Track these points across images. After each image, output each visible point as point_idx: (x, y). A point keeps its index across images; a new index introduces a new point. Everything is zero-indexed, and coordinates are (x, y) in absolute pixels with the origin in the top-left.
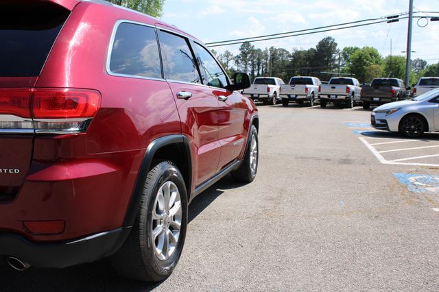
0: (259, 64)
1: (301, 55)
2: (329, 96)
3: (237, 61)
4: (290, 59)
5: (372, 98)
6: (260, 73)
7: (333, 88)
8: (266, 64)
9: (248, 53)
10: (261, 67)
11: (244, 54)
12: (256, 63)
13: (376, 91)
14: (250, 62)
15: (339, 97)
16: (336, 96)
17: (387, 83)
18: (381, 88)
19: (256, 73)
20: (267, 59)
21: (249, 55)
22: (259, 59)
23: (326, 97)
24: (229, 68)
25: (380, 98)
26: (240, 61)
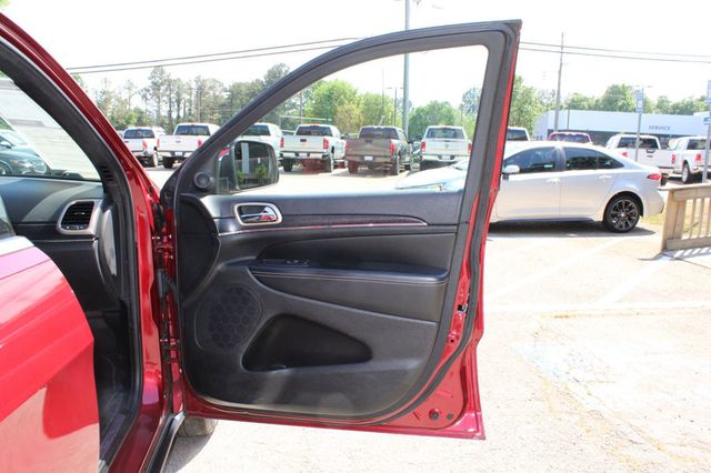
0: (178, 102)
1: (243, 88)
2: (297, 154)
3: (144, 97)
4: (226, 95)
5: (362, 157)
6: (182, 114)
7: (303, 141)
8: (190, 101)
9: (162, 84)
10: (182, 105)
11: (156, 86)
12: (174, 100)
13: (368, 146)
14: (165, 98)
15: (312, 156)
16: (309, 154)
17: (381, 133)
18: (375, 141)
19: (174, 115)
20: (190, 94)
21: (163, 88)
22: (178, 94)
23: (292, 155)
24: (132, 108)
25: (375, 157)
26: (149, 97)
